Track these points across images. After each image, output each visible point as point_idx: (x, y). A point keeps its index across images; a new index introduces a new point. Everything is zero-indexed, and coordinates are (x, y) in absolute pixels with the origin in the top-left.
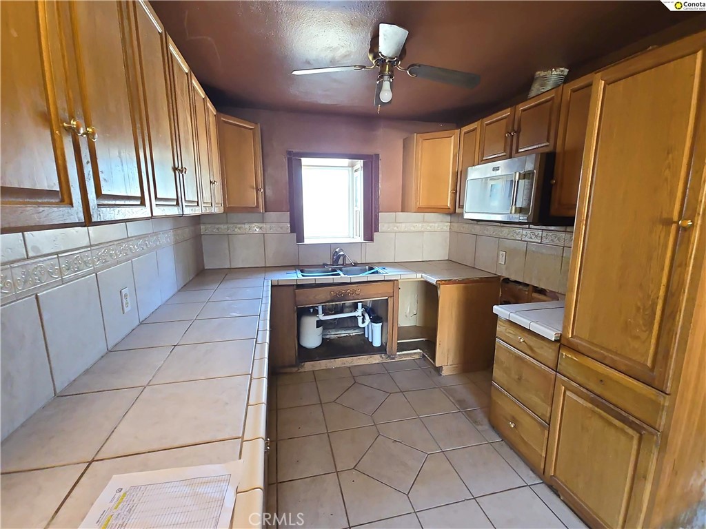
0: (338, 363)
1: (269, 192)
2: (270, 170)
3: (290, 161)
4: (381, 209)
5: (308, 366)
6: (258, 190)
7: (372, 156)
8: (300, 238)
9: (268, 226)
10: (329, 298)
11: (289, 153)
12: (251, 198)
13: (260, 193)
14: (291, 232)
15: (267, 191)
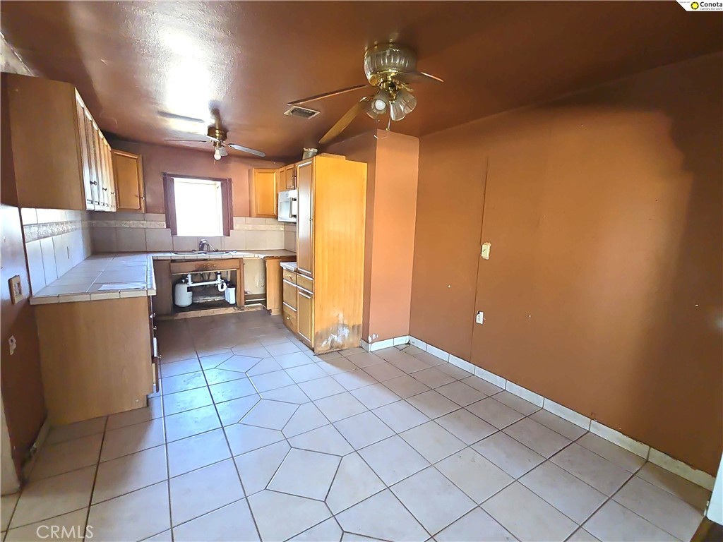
0: (203, 313)
1: (149, 200)
2: (148, 185)
3: (164, 180)
4: (234, 214)
5: (181, 315)
6: (140, 198)
7: (226, 180)
8: (174, 233)
9: (149, 223)
10: (195, 269)
11: (164, 174)
12: (135, 203)
13: (142, 200)
14: (167, 227)
15: (147, 199)
